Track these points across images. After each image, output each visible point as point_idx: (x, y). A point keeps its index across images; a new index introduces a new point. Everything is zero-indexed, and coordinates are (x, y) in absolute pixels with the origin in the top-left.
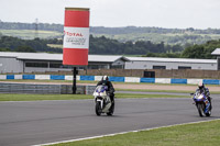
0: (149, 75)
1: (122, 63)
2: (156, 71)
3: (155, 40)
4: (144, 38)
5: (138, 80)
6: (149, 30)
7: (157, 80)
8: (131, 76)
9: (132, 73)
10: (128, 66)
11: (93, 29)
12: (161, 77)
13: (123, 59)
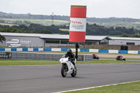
0: (124, 48)
1: (107, 41)
2: (129, 46)
3: (128, 26)
4: (121, 25)
5: (117, 51)
6: (124, 20)
7: (129, 52)
8: (112, 49)
9: (113, 47)
10: (110, 43)
11: (88, 19)
12: (132, 50)
13: (108, 39)
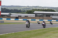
0: (17, 18)
1: (10, 15)
2: (19, 17)
3: (19, 9)
4: (16, 8)
5: (14, 19)
6: (17, 6)
7: (19, 19)
8: (12, 18)
10: (11, 16)
11: (2, 6)
13: (10, 14)
